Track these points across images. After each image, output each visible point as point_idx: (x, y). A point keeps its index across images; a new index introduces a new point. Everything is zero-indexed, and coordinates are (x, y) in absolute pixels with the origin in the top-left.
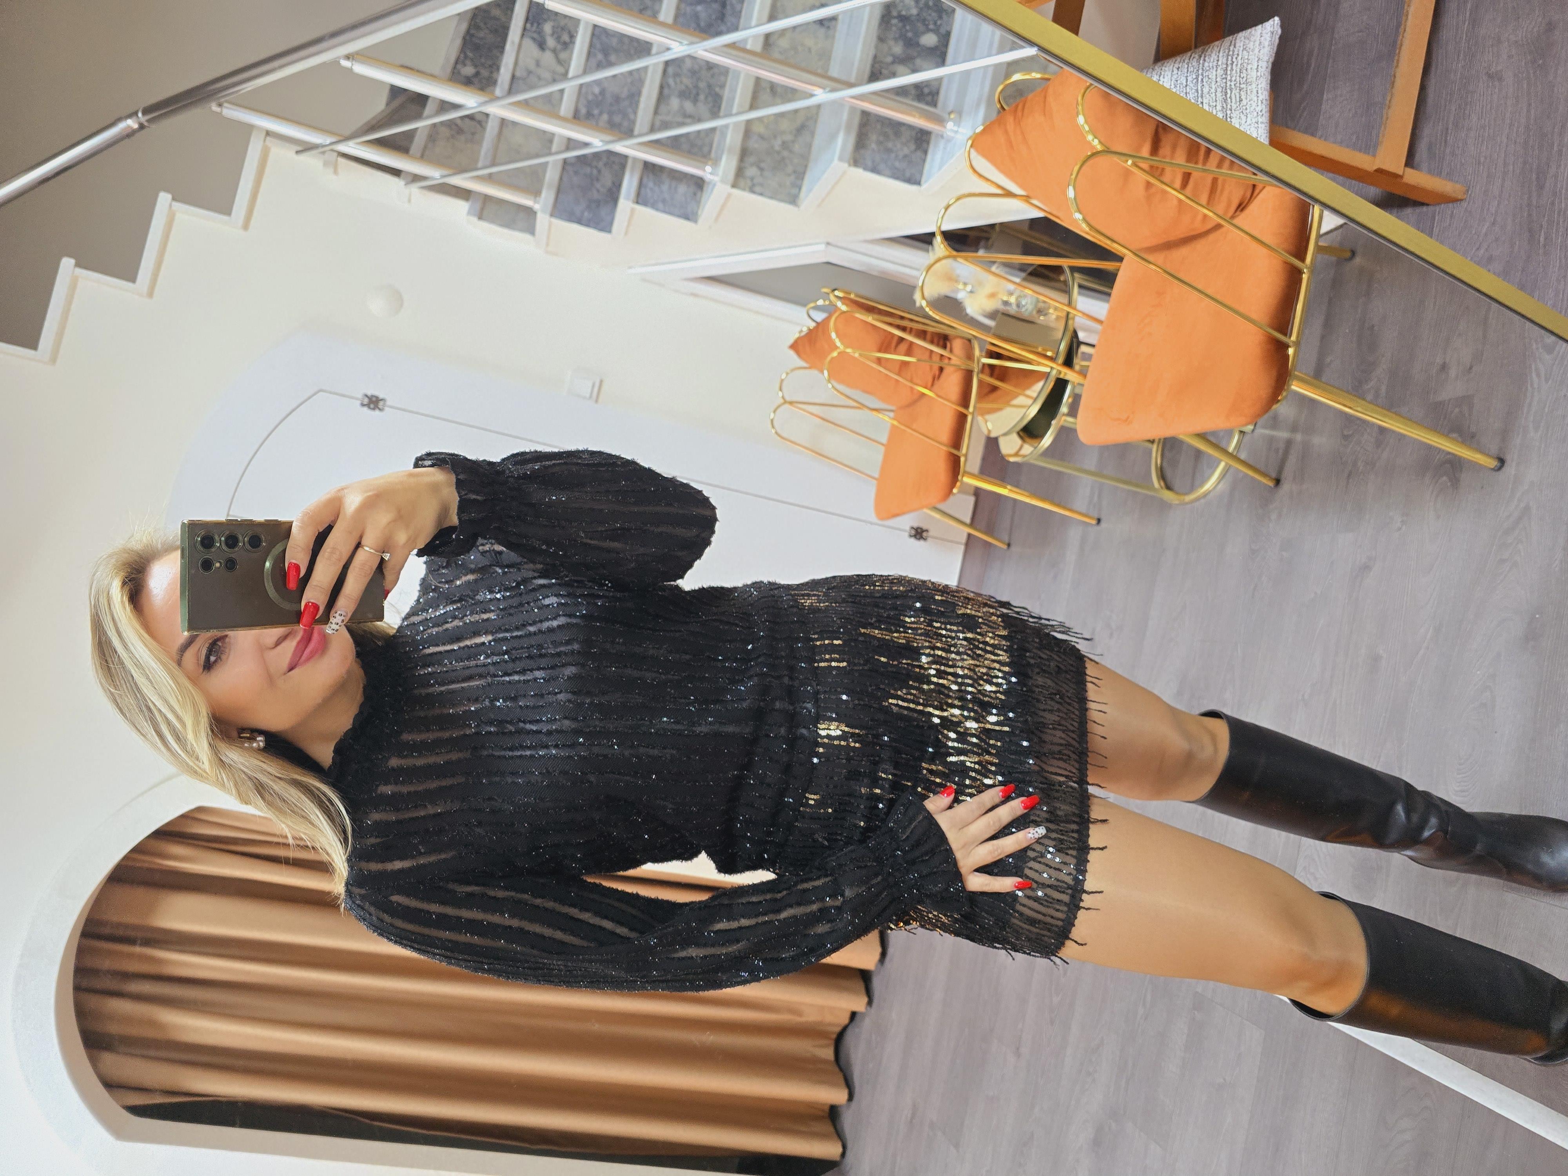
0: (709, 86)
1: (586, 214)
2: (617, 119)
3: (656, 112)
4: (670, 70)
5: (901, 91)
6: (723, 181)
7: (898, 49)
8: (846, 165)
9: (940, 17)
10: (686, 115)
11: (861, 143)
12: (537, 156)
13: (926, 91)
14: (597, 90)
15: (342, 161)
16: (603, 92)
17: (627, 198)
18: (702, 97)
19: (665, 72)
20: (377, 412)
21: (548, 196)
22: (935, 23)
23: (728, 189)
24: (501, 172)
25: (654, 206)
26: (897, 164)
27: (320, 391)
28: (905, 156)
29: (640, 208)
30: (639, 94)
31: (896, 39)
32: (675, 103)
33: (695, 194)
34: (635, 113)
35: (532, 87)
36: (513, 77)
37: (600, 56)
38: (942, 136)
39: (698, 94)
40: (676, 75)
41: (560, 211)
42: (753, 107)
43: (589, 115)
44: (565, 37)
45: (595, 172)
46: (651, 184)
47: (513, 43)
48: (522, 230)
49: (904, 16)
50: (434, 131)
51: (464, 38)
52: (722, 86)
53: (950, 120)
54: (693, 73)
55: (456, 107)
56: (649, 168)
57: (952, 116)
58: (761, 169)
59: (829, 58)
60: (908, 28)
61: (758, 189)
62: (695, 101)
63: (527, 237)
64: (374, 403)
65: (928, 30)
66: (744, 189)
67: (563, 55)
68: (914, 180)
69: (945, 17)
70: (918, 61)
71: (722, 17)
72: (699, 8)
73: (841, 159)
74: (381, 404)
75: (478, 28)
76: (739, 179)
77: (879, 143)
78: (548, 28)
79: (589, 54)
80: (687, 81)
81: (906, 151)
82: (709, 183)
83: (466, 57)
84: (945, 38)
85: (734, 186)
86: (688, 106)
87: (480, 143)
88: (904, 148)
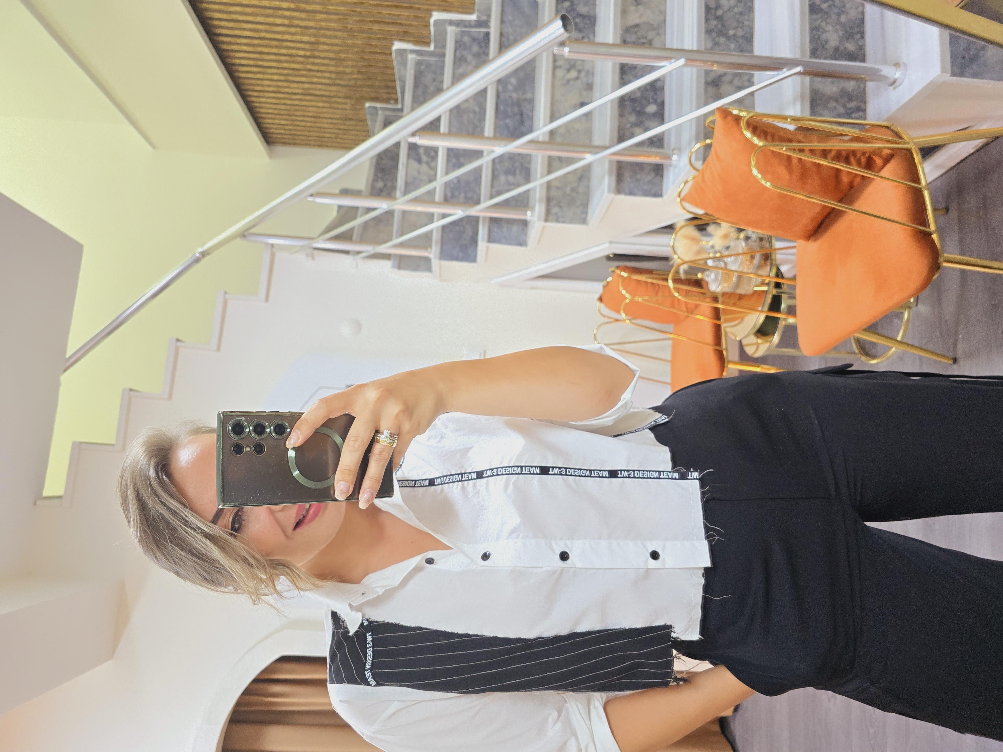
0: (522, 164)
1: (461, 255)
2: (469, 195)
3: (492, 186)
4: (497, 161)
5: (640, 144)
6: (539, 219)
7: (633, 118)
8: (612, 196)
9: (656, 94)
10: (509, 184)
11: (620, 179)
12: (426, 225)
13: (655, 139)
14: (455, 181)
15: (316, 252)
16: (460, 183)
17: (483, 240)
18: (518, 172)
21: (436, 248)
22: (653, 98)
23: (542, 223)
24: (405, 241)
25: (499, 241)
26: (645, 187)
28: (650, 181)
29: (491, 245)
30: (480, 177)
31: (630, 113)
32: (502, 178)
33: (523, 230)
34: (480, 188)
35: (417, 187)
36: (406, 184)
37: (454, 161)
38: (671, 165)
39: (515, 171)
40: (500, 162)
41: (446, 255)
42: (549, 172)
43: (453, 196)
44: (432, 154)
45: (461, 229)
46: (496, 229)
47: (403, 164)
48: (424, 271)
49: (633, 99)
50: (366, 226)
51: (375, 166)
52: (529, 162)
53: (674, 154)
54: (511, 159)
55: (374, 209)
56: (493, 221)
57: (675, 152)
58: (561, 207)
59: (591, 133)
60: (636, 105)
61: (561, 219)
62: (514, 174)
63: (427, 274)
65: (649, 103)
66: (552, 221)
67: (433, 164)
68: (658, 194)
69: (659, 93)
70: (647, 123)
71: (522, 123)
72: (508, 121)
73: (609, 191)
75: (382, 159)
76: (548, 216)
77: (632, 177)
78: (421, 151)
79: (448, 161)
80: (507, 164)
81: (649, 178)
82: (530, 223)
83: (377, 177)
84: (662, 105)
85: (546, 220)
86: (511, 178)
87: (392, 225)
88: (648, 177)
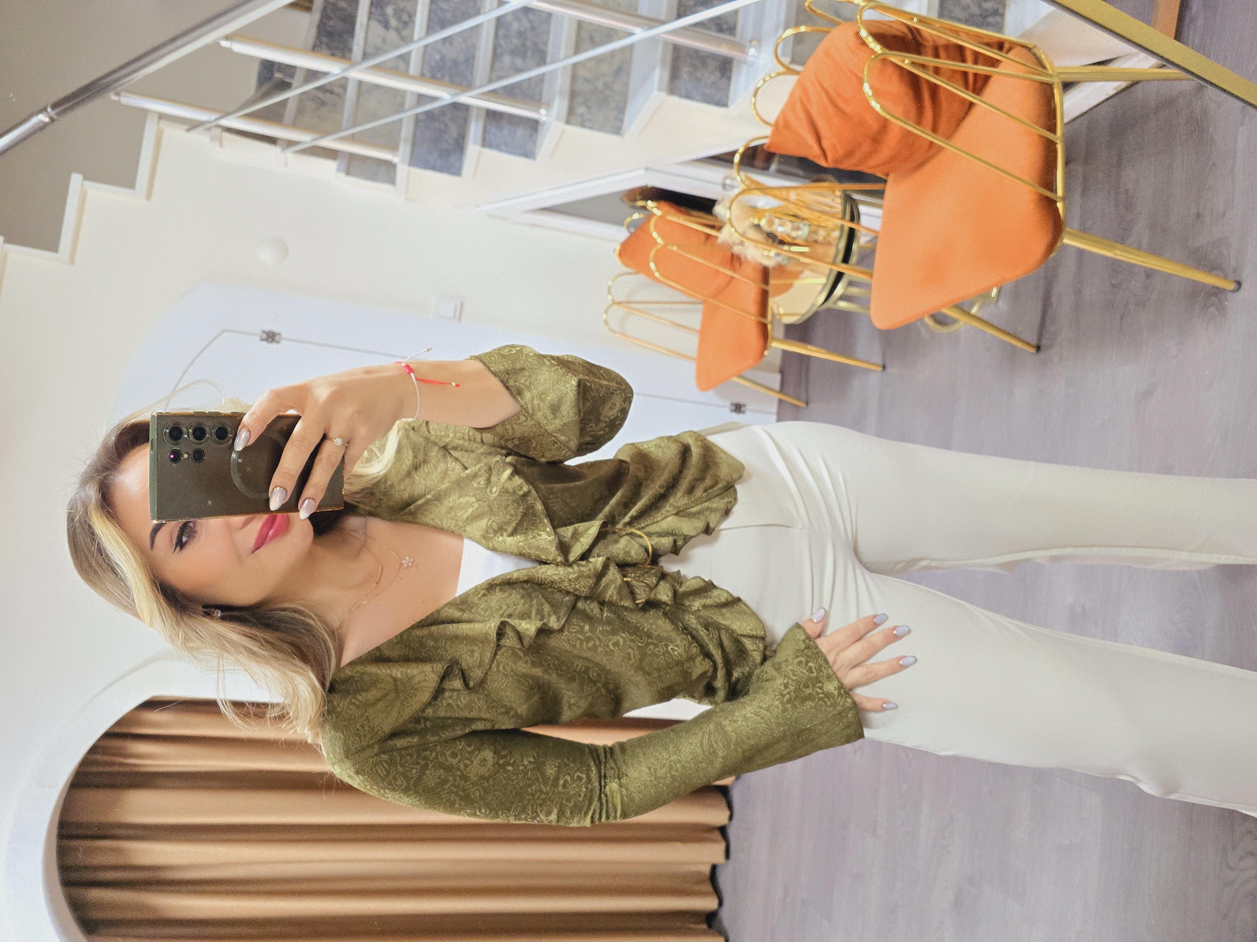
0: (537, 46)
1: (439, 162)
3: (492, 69)
4: (501, 33)
6: (557, 120)
8: (663, 95)
10: (516, 68)
11: (675, 74)
12: (393, 114)
13: (725, 27)
14: (438, 57)
15: (226, 135)
16: (443, 58)
17: (475, 143)
18: (529, 54)
19: (496, 34)
20: (274, 345)
21: (405, 149)
23: (562, 125)
24: (361, 132)
25: (498, 148)
26: (707, 91)
27: (224, 331)
28: (713, 83)
29: (487, 151)
30: (473, 57)
32: (507, 59)
33: (531, 136)
34: (472, 74)
35: (383, 52)
38: (745, 62)
39: (525, 52)
40: (506, 37)
41: (418, 160)
42: (577, 52)
44: (405, 17)
45: (443, 126)
46: (493, 130)
47: (361, 26)
48: (384, 181)
50: (301, 104)
51: (318, 27)
52: (546, 43)
53: (751, 46)
54: (520, 34)
55: (322, 75)
56: (492, 116)
57: (753, 43)
58: (589, 107)
59: (636, 10)
61: (587, 124)
62: (524, 57)
63: (387, 187)
64: (271, 337)
66: (576, 125)
67: (405, 33)
68: (722, 103)
73: (659, 90)
74: (277, 338)
75: (329, 18)
76: (571, 117)
77: (690, 73)
78: (389, 10)
80: (516, 42)
81: (713, 78)
82: (544, 123)
83: (321, 42)
85: (568, 122)
86: (519, 62)
87: (341, 112)
88: (711, 76)
